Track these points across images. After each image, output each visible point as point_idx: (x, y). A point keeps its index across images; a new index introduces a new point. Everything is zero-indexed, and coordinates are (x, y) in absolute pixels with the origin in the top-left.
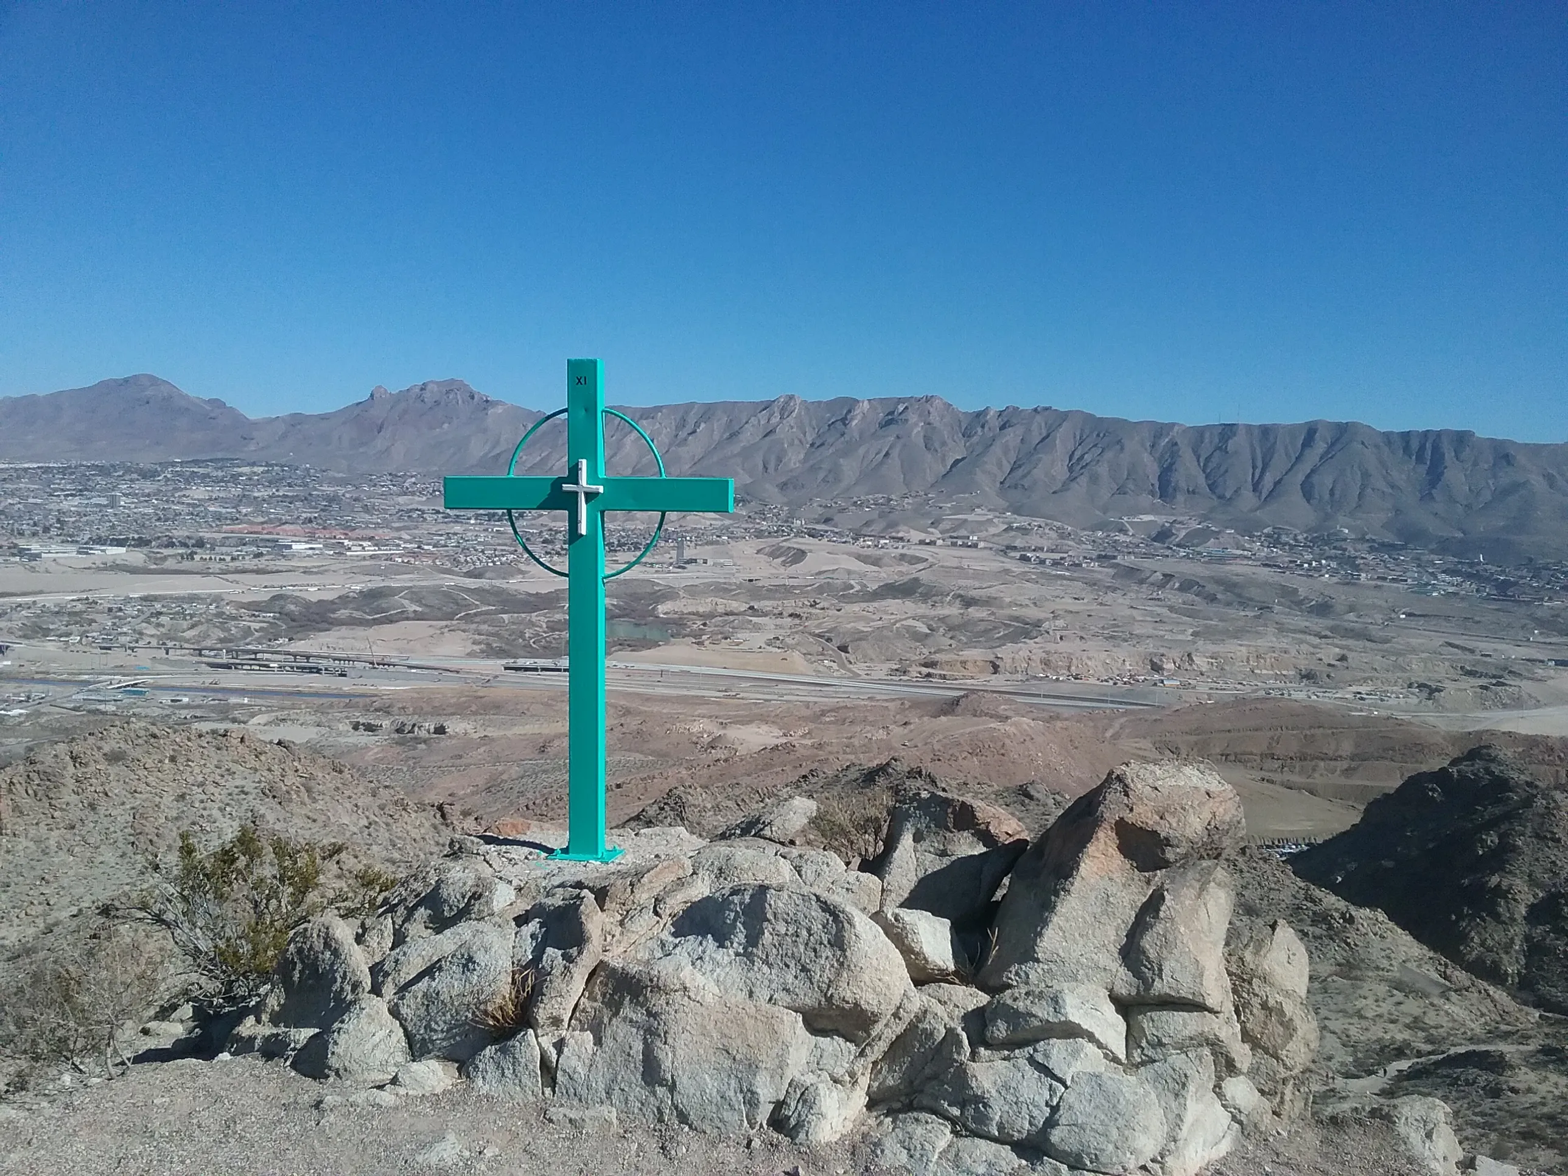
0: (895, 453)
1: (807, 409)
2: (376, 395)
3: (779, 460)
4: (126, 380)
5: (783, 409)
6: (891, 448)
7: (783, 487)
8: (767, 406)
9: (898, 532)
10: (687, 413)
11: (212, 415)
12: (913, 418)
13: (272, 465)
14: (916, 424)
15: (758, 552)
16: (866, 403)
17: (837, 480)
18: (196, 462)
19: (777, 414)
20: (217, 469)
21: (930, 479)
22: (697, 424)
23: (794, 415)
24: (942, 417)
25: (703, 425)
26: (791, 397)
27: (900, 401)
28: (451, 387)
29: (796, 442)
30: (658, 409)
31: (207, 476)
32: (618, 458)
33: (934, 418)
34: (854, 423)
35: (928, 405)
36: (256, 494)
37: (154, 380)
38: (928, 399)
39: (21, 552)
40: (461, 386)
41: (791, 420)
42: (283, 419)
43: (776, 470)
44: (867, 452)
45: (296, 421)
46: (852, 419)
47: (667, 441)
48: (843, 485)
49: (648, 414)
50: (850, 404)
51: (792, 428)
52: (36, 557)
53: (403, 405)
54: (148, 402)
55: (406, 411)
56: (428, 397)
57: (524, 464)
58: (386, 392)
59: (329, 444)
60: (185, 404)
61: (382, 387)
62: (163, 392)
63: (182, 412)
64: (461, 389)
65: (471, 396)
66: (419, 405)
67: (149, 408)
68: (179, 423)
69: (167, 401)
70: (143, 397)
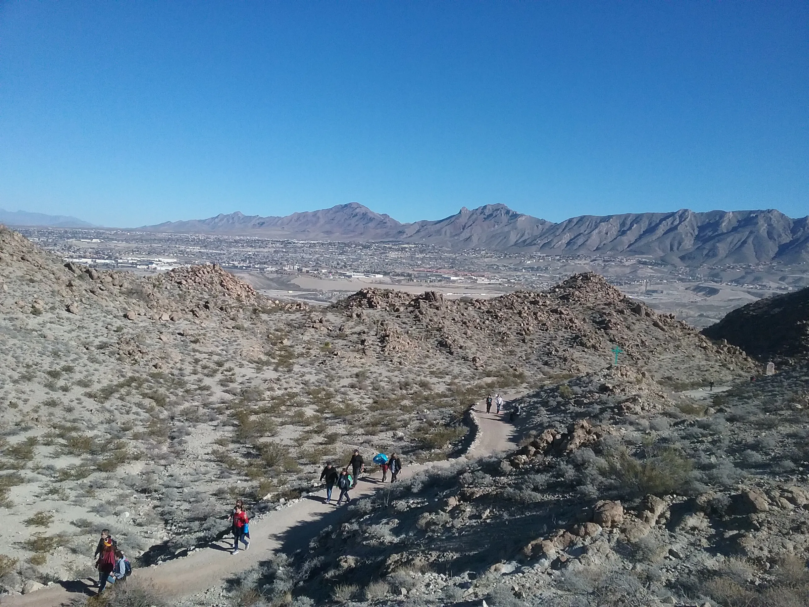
0: (750, 241)
1: (695, 216)
2: (463, 211)
3: (680, 244)
4: (346, 205)
5: (681, 216)
6: (748, 237)
7: (682, 258)
8: (673, 214)
9: (763, 282)
10: (626, 219)
11: (384, 221)
12: (761, 221)
13: (417, 244)
14: (763, 225)
15: (686, 289)
16: (731, 213)
17: (715, 255)
18: (384, 242)
19: (678, 220)
20: (394, 245)
21: (772, 254)
22: (632, 225)
23: (688, 220)
24: (778, 222)
25: (635, 225)
26: (686, 211)
27: (751, 212)
28: (498, 208)
29: (689, 235)
30: (610, 217)
31: (390, 248)
32: (589, 242)
33: (774, 222)
34: (723, 224)
35: (770, 215)
36: (417, 256)
37: (359, 206)
38: (769, 211)
39: (344, 275)
40: (503, 207)
41: (686, 222)
42: (418, 223)
43: (678, 249)
44: (733, 239)
45: (424, 224)
46: (722, 222)
47: (615, 233)
48: (719, 257)
49: (606, 219)
50: (722, 214)
51: (687, 227)
52: (350, 277)
53: (475, 216)
54: (356, 215)
55: (476, 219)
56: (487, 212)
57: (539, 244)
58: (467, 210)
59: (440, 235)
60: (373, 216)
61: (464, 207)
62: (363, 211)
63: (371, 220)
64: (502, 208)
65: (508, 212)
66: (483, 216)
67: (357, 218)
68: (371, 225)
69: (365, 214)
70: (354, 213)
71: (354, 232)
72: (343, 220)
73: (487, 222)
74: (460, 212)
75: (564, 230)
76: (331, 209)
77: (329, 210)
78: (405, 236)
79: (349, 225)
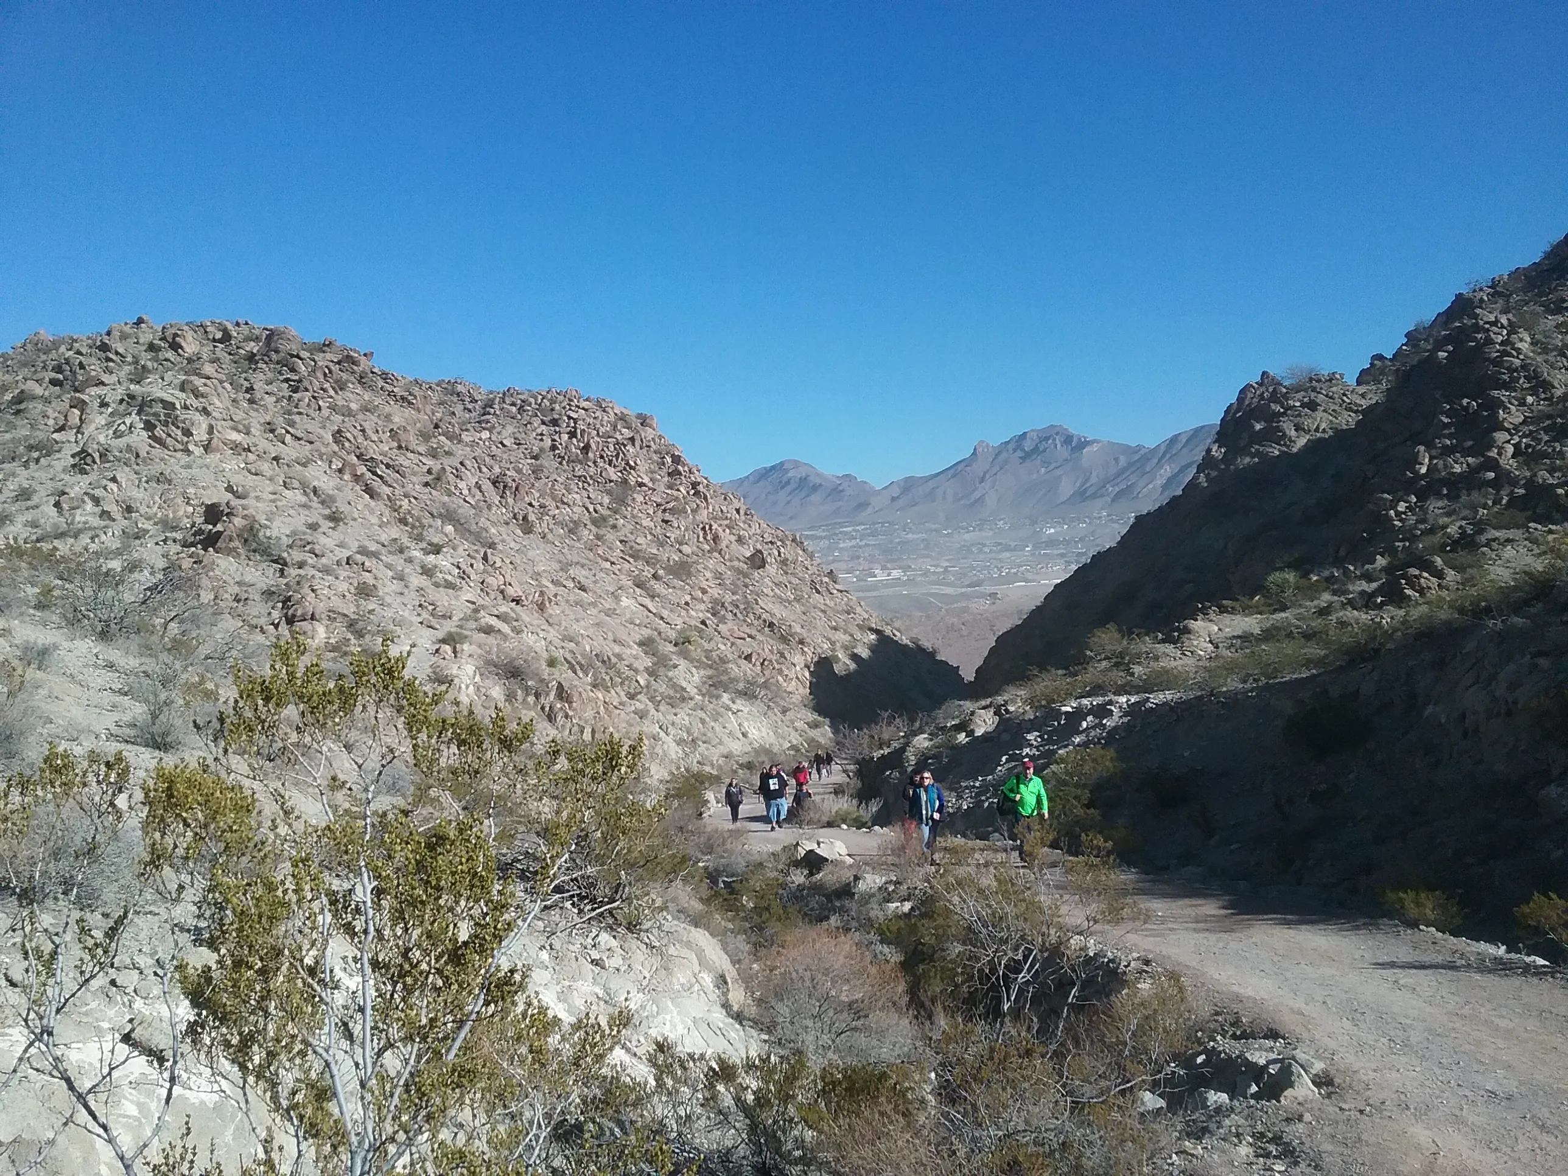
2: (980, 450)
4: (773, 468)
11: (841, 488)
28: (1047, 435)
37: (796, 464)
40: (1059, 431)
42: (897, 483)
45: (909, 484)
53: (1004, 455)
54: (788, 483)
55: (1006, 462)
56: (1028, 445)
57: (1108, 495)
58: (988, 445)
59: (934, 501)
60: (818, 481)
61: (982, 442)
62: (802, 472)
63: (815, 488)
64: (1057, 434)
65: (1068, 439)
66: (1019, 454)
67: (789, 488)
68: (815, 498)
69: (803, 480)
70: (785, 479)
71: (782, 515)
72: (764, 496)
73: (1028, 463)
74: (974, 453)
75: (1159, 461)
76: (747, 477)
77: (741, 481)
78: (870, 510)
79: (775, 503)
